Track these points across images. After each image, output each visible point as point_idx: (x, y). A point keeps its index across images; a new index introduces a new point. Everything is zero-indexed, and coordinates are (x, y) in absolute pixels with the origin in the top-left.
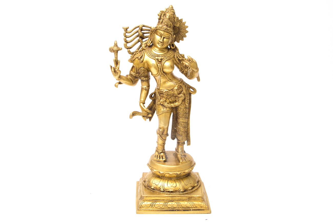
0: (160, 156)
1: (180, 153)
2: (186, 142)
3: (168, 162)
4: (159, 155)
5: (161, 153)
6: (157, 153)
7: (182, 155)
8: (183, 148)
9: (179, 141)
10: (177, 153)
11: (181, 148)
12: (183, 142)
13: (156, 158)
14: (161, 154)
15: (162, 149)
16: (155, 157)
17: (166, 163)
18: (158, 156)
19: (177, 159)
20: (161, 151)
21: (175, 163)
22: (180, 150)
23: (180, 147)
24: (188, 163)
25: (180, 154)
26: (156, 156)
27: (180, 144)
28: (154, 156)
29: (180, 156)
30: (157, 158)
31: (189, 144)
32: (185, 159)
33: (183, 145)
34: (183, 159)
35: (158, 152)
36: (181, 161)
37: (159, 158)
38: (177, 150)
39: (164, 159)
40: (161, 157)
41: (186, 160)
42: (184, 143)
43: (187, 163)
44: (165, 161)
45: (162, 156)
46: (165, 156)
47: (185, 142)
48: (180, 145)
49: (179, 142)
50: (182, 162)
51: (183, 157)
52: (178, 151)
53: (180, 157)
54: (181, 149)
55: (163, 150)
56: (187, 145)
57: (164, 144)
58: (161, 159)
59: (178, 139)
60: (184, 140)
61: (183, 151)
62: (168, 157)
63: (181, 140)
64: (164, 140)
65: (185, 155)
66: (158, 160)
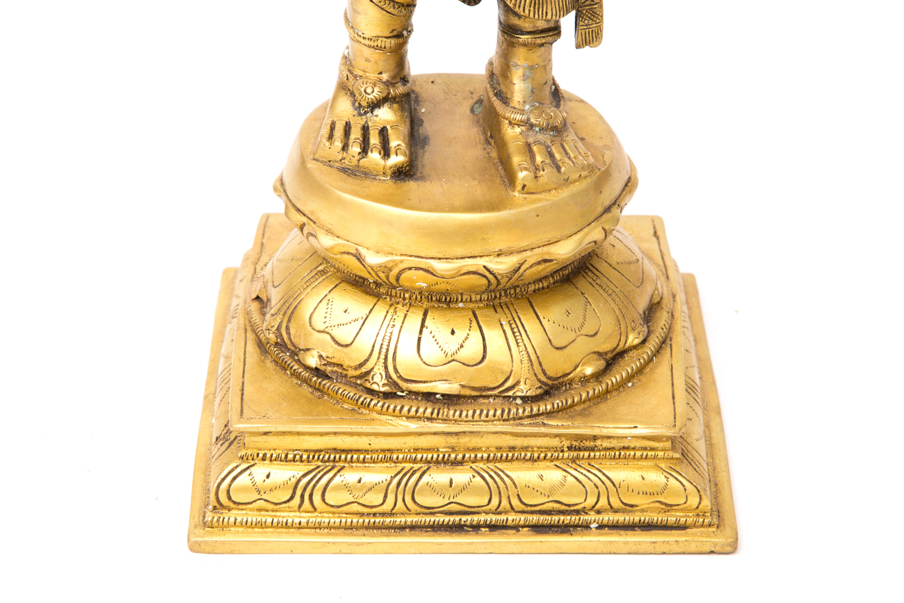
0: (365, 130)
1: (522, 112)
2: (568, 22)
3: (423, 178)
4: (362, 121)
5: (375, 105)
6: (345, 108)
7: (532, 126)
8: (546, 65)
9: (516, 14)
10: (497, 103)
11: (531, 68)
12: (541, 24)
13: (338, 144)
14: (377, 112)
15: (385, 77)
16: (331, 137)
17: (411, 185)
18: (356, 134)
19: (494, 154)
20: (376, 93)
21: (478, 190)
22: (519, 88)
23: (521, 58)
24: (577, 187)
25: (519, 117)
26: (339, 133)
27: (524, 37)
28: (325, 131)
29: (518, 130)
30: (345, 147)
31: (589, 35)
32: (551, 155)
33: (542, 45)
34: (539, 159)
35: (353, 94)
36: (521, 175)
37: (355, 149)
38: (498, 77)
39: (396, 159)
40: (374, 140)
41: (558, 169)
42: (555, 30)
43: (565, 193)
44: (403, 174)
45: (383, 132)
46: (404, 129)
47: (557, 22)
48: (525, 45)
49: (515, 21)
50: (531, 185)
51: (540, 137)
52: (503, 88)
53: (516, 138)
54: (525, 78)
55: (389, 84)
56: (578, 47)
57: (401, 35)
58: (375, 156)
59: (511, 5)
60: (554, 13)
61: (547, 91)
62: (428, 128)
63: (532, 8)
64: (396, 6)
65: (558, 122)
66: (354, 161)
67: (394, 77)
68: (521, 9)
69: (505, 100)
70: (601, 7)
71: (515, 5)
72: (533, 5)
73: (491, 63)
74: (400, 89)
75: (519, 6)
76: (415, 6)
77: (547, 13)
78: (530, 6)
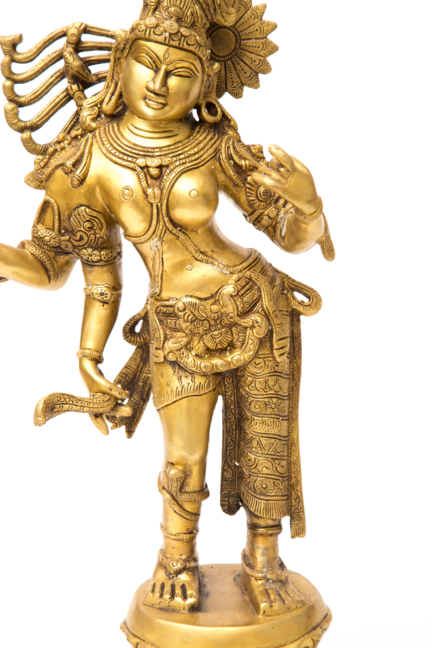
0: (173, 587)
1: (262, 572)
2: (286, 521)
3: (206, 611)
4: (171, 582)
5: (178, 572)
6: (162, 575)
7: (268, 580)
8: (274, 547)
9: (256, 516)
10: (248, 570)
11: (266, 549)
12: (270, 522)
13: (157, 594)
14: (179, 576)
15: (184, 557)
16: (153, 591)
17: (200, 615)
18: (167, 588)
19: (247, 598)
20: (179, 566)
21: (240, 616)
22: (260, 558)
23: (261, 543)
24: (295, 613)
25: (260, 575)
26: (158, 589)
27: (261, 530)
28: (150, 588)
29: (260, 582)
30: (161, 596)
31: (298, 530)
32: (280, 596)
33: (271, 535)
34: (272, 597)
35: (165, 568)
36: (263, 605)
37: (167, 596)
38: (248, 558)
39: (191, 601)
40: (178, 591)
41: (284, 602)
42: (278, 527)
43: (288, 616)
44: (195, 609)
45: (183, 587)
46: (195, 585)
47: (280, 521)
48: (262, 535)
49: (256, 521)
50: (268, 611)
51: (273, 586)
52: (251, 561)
53: (259, 586)
54: (263, 554)
55: (185, 561)
56: (293, 537)
57: (192, 532)
58: (178, 599)
59: (253, 511)
60: (277, 515)
61: (276, 563)
62: (209, 588)
63: (264, 512)
64: (189, 514)
65: (283, 578)
66: (167, 603)
67: (189, 557)
68: (259, 512)
69: (251, 566)
70: (304, 514)
71: (255, 510)
72: (265, 510)
73: (244, 550)
74: (192, 564)
75: (257, 511)
76: (199, 515)
77: (273, 515)
78: (263, 511)
